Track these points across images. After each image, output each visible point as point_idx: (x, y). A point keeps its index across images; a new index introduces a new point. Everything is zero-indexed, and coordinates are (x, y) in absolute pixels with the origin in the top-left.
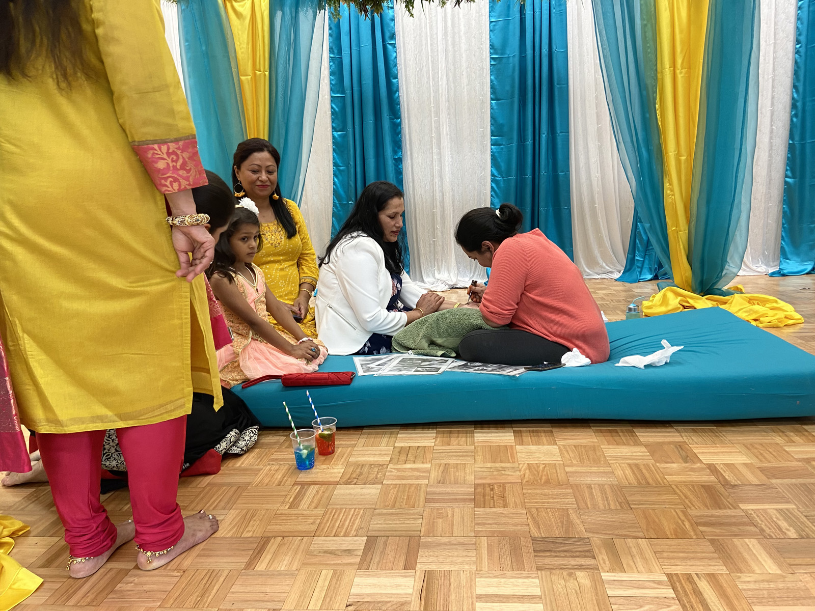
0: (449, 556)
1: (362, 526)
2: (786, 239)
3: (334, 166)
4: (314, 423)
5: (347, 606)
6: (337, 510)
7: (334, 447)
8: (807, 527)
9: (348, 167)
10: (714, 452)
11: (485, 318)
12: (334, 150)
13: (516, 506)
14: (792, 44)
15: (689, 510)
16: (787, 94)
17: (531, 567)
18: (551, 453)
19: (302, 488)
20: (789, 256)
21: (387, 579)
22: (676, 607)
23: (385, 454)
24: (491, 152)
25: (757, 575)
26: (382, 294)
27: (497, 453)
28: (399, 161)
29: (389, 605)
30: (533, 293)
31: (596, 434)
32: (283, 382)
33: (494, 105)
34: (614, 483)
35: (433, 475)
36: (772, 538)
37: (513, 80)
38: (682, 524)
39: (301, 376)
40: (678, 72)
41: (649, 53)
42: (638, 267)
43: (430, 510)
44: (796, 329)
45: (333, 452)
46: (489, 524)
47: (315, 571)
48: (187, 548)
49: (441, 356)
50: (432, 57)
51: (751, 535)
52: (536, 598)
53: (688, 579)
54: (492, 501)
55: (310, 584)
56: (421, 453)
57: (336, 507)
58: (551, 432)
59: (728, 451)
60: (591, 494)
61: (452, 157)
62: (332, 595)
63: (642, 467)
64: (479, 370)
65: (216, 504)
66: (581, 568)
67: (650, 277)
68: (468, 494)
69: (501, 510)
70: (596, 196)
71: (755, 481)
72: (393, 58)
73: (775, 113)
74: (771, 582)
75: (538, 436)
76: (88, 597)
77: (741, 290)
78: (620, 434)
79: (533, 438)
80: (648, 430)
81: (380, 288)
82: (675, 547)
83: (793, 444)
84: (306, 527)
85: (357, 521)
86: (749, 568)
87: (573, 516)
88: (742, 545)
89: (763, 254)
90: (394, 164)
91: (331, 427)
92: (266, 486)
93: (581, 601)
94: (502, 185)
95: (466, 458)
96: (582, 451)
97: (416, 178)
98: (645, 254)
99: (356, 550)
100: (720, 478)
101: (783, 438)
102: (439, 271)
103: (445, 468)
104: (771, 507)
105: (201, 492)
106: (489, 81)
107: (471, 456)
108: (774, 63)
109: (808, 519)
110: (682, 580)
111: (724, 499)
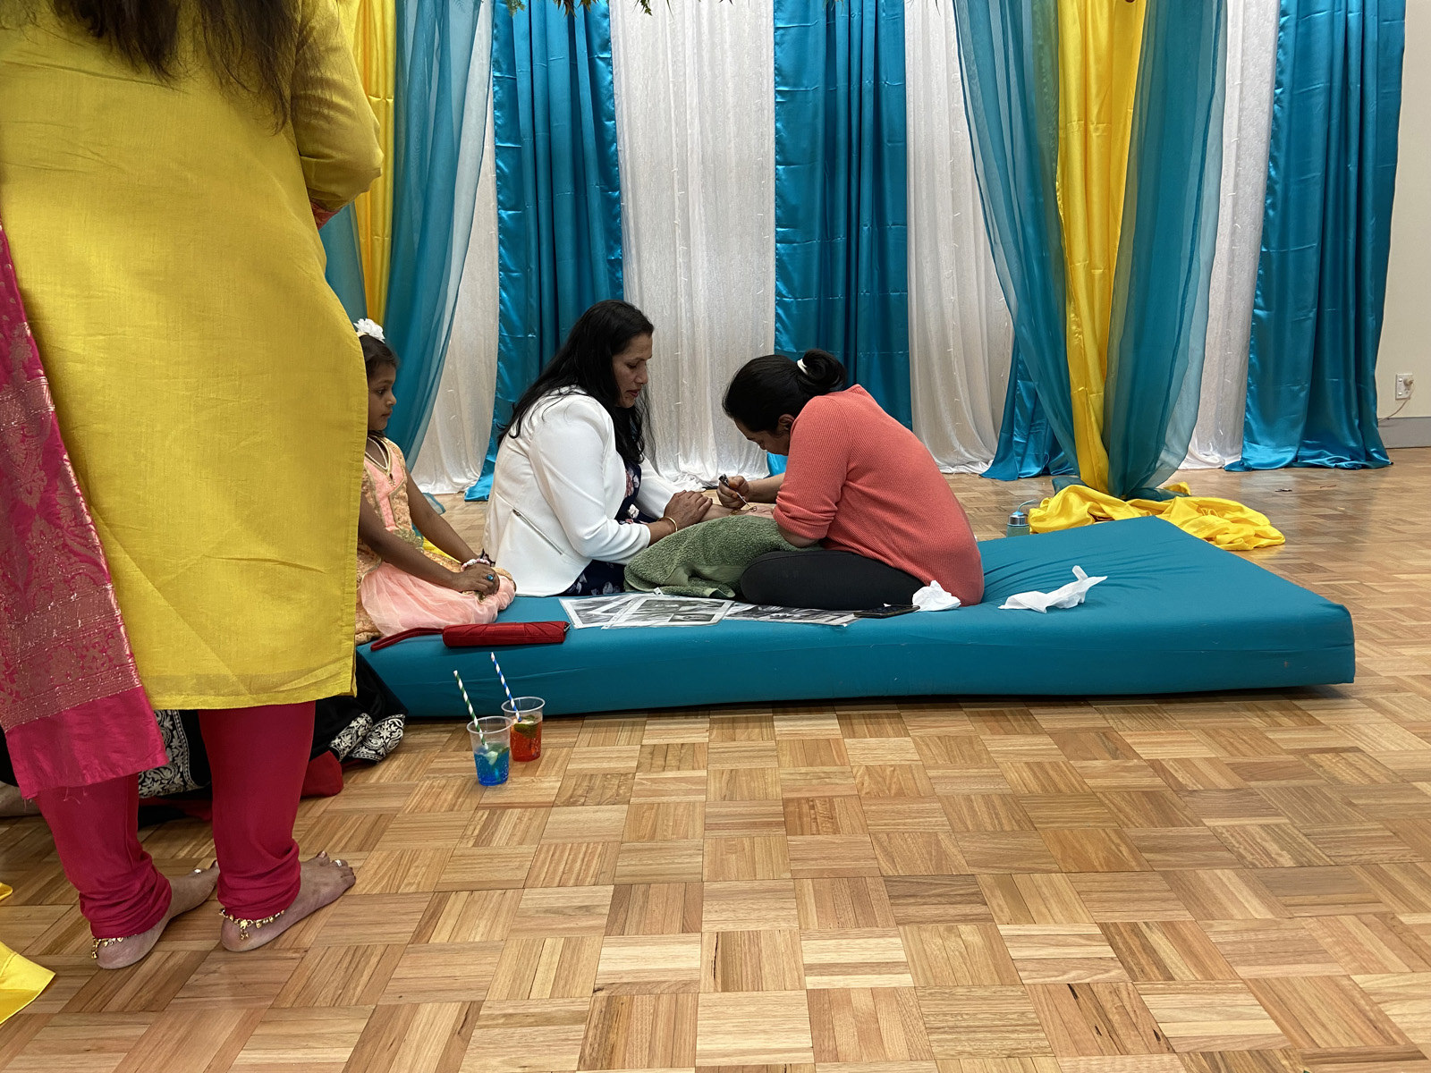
0: (754, 910)
1: (604, 870)
2: (1252, 409)
3: (500, 270)
4: (506, 707)
5: (595, 991)
6: (550, 845)
7: (540, 748)
8: (1308, 850)
9: (525, 273)
10: (1158, 742)
12: (501, 242)
13: (854, 832)
14: (1269, 88)
15: (1125, 829)
16: (1259, 170)
17: (887, 920)
18: (902, 749)
19: (492, 813)
20: (1258, 438)
21: (655, 948)
22: (1120, 971)
23: (627, 757)
24: (777, 254)
25: (1237, 922)
26: (609, 494)
27: (813, 751)
28: (616, 265)
29: (665, 985)
31: (972, 718)
32: (445, 640)
33: (781, 172)
34: (1006, 792)
35: (713, 787)
36: (1257, 868)
37: (814, 131)
38: (1116, 851)
39: (475, 630)
40: (1092, 127)
41: (1046, 94)
42: (1018, 455)
43: (714, 841)
44: (1273, 553)
45: (538, 755)
46: (812, 859)
47: (534, 941)
48: (306, 913)
49: (712, 596)
50: (674, 85)
51: (1223, 864)
52: (898, 966)
53: (1133, 930)
54: (814, 825)
55: (529, 961)
56: (688, 754)
57: (555, 841)
58: (899, 716)
59: (1179, 739)
60: (971, 808)
61: (709, 261)
62: (568, 976)
63: (1048, 767)
64: (778, 617)
65: (344, 842)
66: (966, 919)
67: (1036, 470)
68: (775, 814)
69: (830, 838)
70: (951, 333)
71: (1223, 783)
72: (606, 83)
73: (1240, 202)
74: (1259, 931)
75: (879, 724)
76: (141, 997)
77: (1186, 490)
78: (1009, 717)
79: (870, 726)
80: (1053, 710)
81: (607, 483)
82: (1109, 884)
83: (1280, 728)
84: (510, 874)
85: (595, 862)
86: (1224, 912)
87: (946, 843)
88: (1211, 879)
89: (1217, 434)
90: (608, 270)
91: (533, 714)
92: (429, 811)
93: (971, 969)
94: (795, 312)
95: (764, 759)
96: (951, 745)
97: (646, 296)
98: (1030, 433)
99: (598, 906)
100: (1171, 781)
101: (1264, 719)
102: (686, 457)
103: (731, 777)
104: (1253, 822)
105: (315, 825)
106: (772, 131)
107: (771, 756)
108: (1240, 118)
109: (1309, 839)
110: (1124, 933)
111: (1178, 812)
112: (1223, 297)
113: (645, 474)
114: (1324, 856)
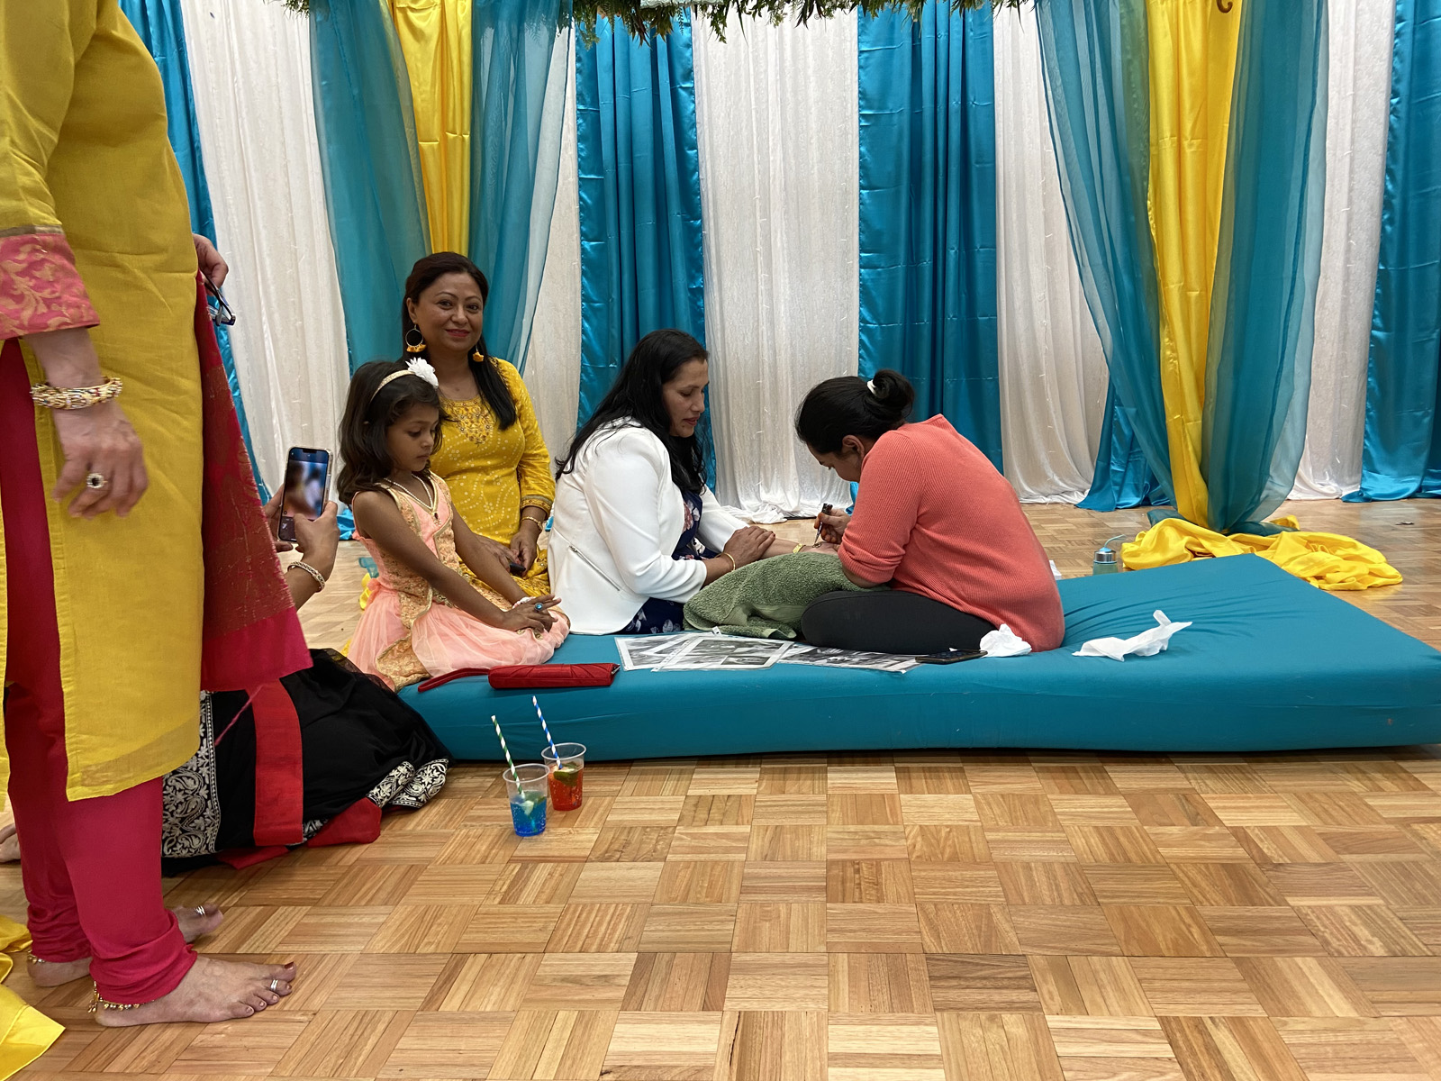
0: (783, 987)
1: (630, 935)
2: (1371, 436)
3: (583, 301)
4: (546, 754)
5: (602, 1074)
6: (585, 906)
7: (581, 796)
8: (1403, 937)
9: (607, 303)
10: (1243, 807)
11: (847, 571)
12: (584, 273)
13: (899, 900)
14: (1384, 97)
15: (1198, 907)
16: (1375, 184)
17: (925, 1005)
18: (961, 808)
19: (524, 868)
20: (1378, 467)
21: (672, 1026)
22: (1176, 1075)
23: (671, 809)
24: (860, 280)
25: (1315, 1020)
27: (867, 808)
28: (698, 294)
29: (676, 1071)
30: (933, 527)
31: (1040, 775)
32: (491, 681)
33: (865, 197)
34: (1070, 860)
35: (755, 845)
36: (1343, 956)
37: (899, 155)
38: (1186, 932)
40: (1185, 143)
41: (1136, 111)
42: (1116, 484)
43: (748, 906)
44: (1389, 593)
45: (579, 804)
46: (851, 931)
47: (547, 1013)
49: (771, 637)
50: (757, 112)
51: (1305, 951)
52: (932, 1059)
53: (1196, 1027)
54: (857, 891)
55: (538, 1036)
56: (733, 807)
57: (584, 900)
58: (962, 770)
59: (1267, 804)
60: (1030, 878)
61: (791, 288)
62: (576, 1055)
63: (1119, 833)
64: (835, 661)
65: (371, 894)
66: (1011, 1007)
67: (1135, 501)
68: (816, 878)
69: (873, 907)
70: (1043, 359)
71: (1314, 857)
72: (689, 112)
73: (1355, 217)
74: (1340, 1031)
75: (939, 778)
76: (144, 1058)
77: (1294, 524)
78: (1082, 774)
79: (929, 781)
80: (1130, 767)
81: (663, 518)
82: (1174, 971)
83: (1381, 793)
84: (530, 936)
85: (621, 926)
86: (1302, 1008)
87: (998, 917)
88: (1290, 967)
89: (1333, 462)
90: (690, 299)
91: (575, 761)
92: (461, 863)
93: (1010, 1065)
94: (880, 339)
95: (812, 815)
96: (1014, 804)
97: (727, 324)
98: (1128, 462)
99: (618, 976)
100: (1254, 852)
101: (1365, 782)
102: (768, 487)
103: (775, 833)
104: (1341, 902)
105: (345, 874)
106: (857, 155)
107: (820, 812)
108: (1353, 129)
109: (1405, 924)
110: (1186, 1029)
111: (1259, 889)
112: (1338, 318)
113: (706, 507)
114: (1420, 945)
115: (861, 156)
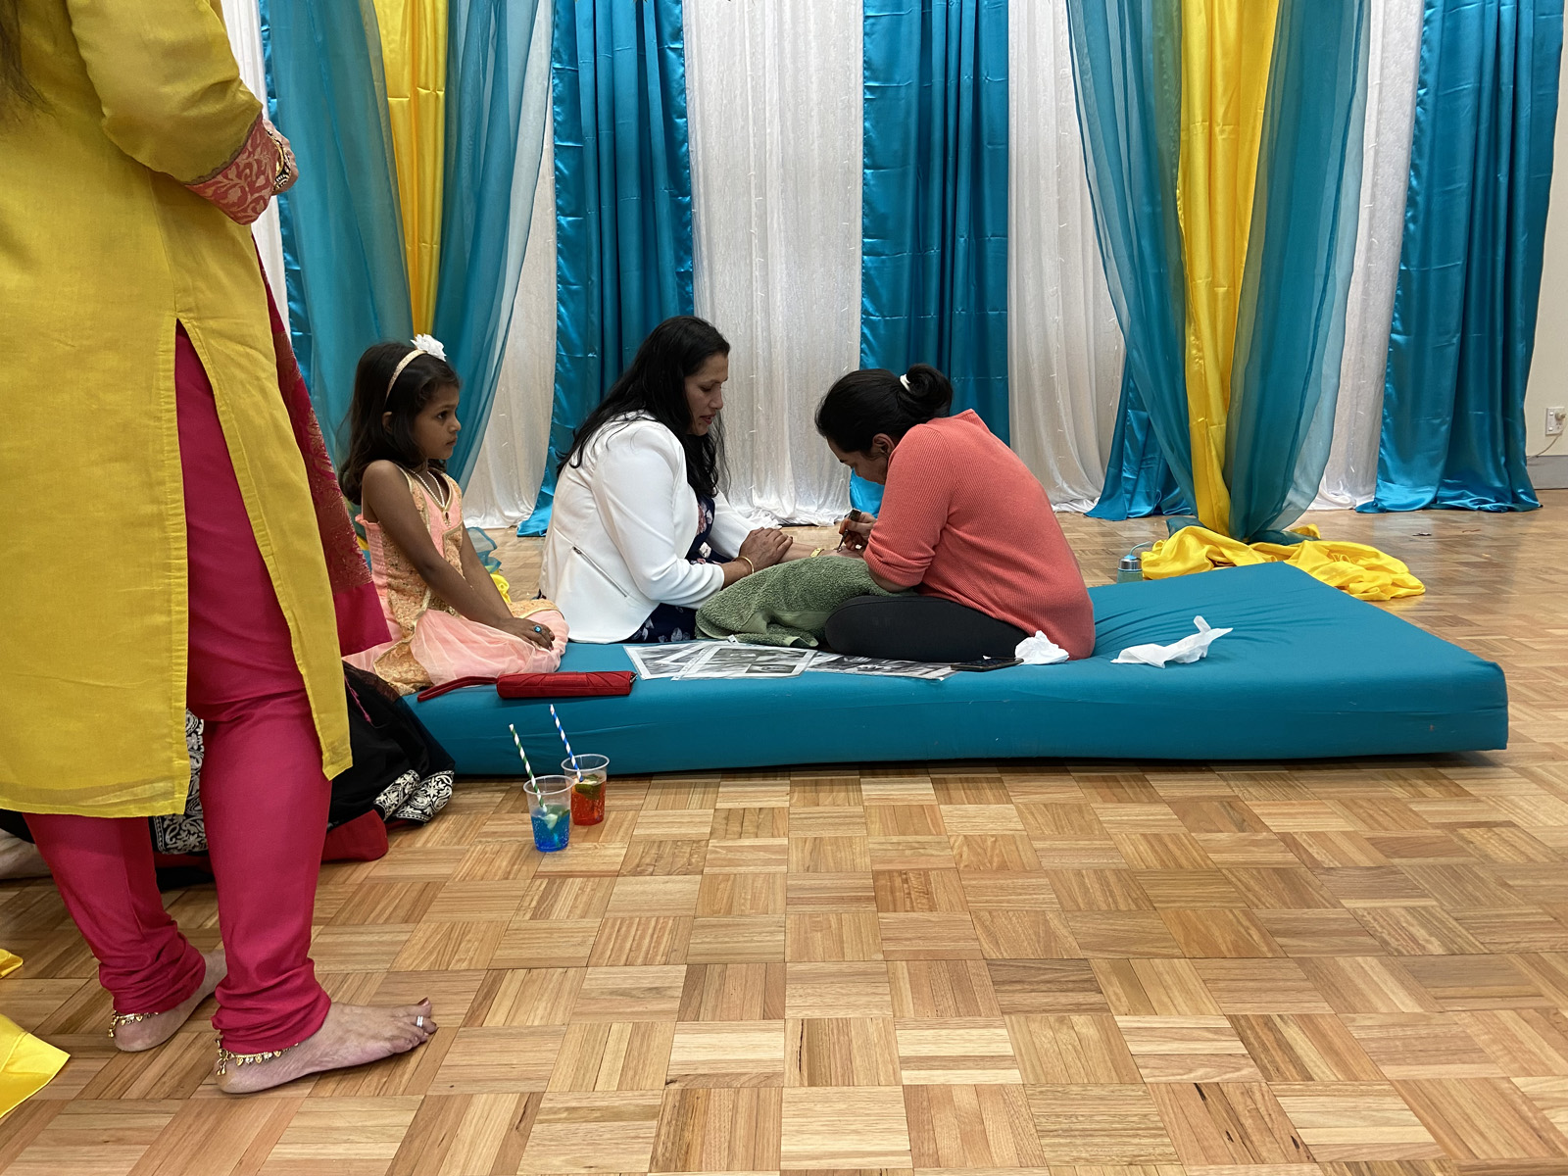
0: (843, 995)
1: (675, 948)
2: (1388, 445)
3: (558, 282)
4: (566, 765)
5: (667, 1083)
6: (623, 920)
8: (1459, 936)
9: (587, 288)
10: (1289, 813)
12: (559, 252)
13: (952, 908)
14: (1411, 88)
15: (1255, 910)
16: (1399, 180)
17: (991, 1009)
18: (1003, 817)
19: (551, 883)
20: (1393, 476)
21: (733, 1036)
22: (1251, 1069)
23: (700, 822)
24: (863, 268)
25: (1382, 1016)
26: (679, 531)
27: (906, 818)
28: (686, 278)
29: (746, 1078)
30: (965, 528)
31: (1081, 784)
32: (499, 690)
33: (869, 177)
34: (1120, 866)
35: (795, 856)
36: (1403, 955)
37: (906, 133)
38: (1245, 933)
39: (534, 679)
40: (1217, 129)
41: (1167, 92)
42: (1127, 492)
43: (797, 917)
44: (1412, 604)
46: (907, 939)
47: (599, 1025)
49: (792, 646)
50: (753, 79)
51: (1366, 951)
52: (1004, 1060)
53: (1266, 1024)
54: (908, 901)
55: (594, 1048)
56: (766, 821)
57: (621, 914)
58: (1000, 780)
59: (1313, 810)
60: (1082, 885)
61: (789, 275)
62: (637, 1066)
63: (1167, 840)
64: (866, 669)
65: (388, 912)
66: (1079, 1009)
67: (1147, 509)
68: (865, 888)
69: (927, 915)
70: (1054, 361)
71: (1363, 860)
72: (677, 76)
73: (1378, 214)
74: (1407, 1026)
75: (978, 789)
76: (164, 1083)
77: (1315, 533)
78: (1123, 783)
79: (968, 792)
80: (1171, 776)
81: (677, 519)
82: (1238, 971)
83: (1424, 799)
84: (571, 951)
85: (665, 939)
86: (1367, 1004)
87: (1055, 924)
88: (1351, 967)
89: (1347, 471)
90: (678, 283)
91: (596, 773)
92: (482, 879)
93: (1086, 1064)
94: (883, 332)
95: (851, 827)
96: (1058, 813)
97: (718, 313)
98: (1140, 468)
99: (670, 988)
100: (1304, 856)
101: (1408, 789)
102: (761, 491)
103: (815, 846)
104: (1394, 904)
105: (355, 893)
106: (861, 131)
107: (858, 823)
108: (1378, 121)
109: (1460, 924)
110: (1256, 1027)
111: (1313, 892)
112: (1358, 319)
114: (1477, 943)
115: (866, 132)
